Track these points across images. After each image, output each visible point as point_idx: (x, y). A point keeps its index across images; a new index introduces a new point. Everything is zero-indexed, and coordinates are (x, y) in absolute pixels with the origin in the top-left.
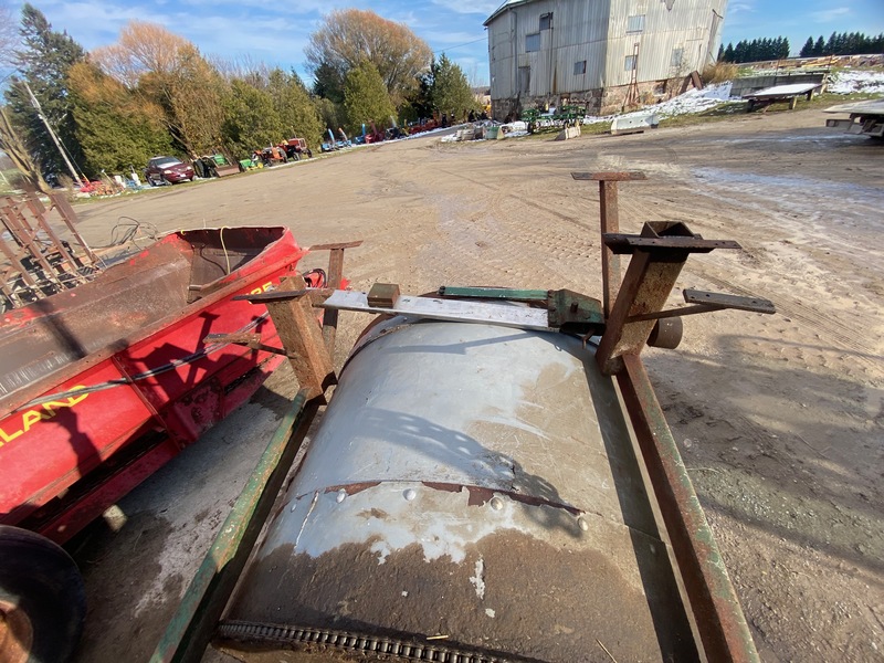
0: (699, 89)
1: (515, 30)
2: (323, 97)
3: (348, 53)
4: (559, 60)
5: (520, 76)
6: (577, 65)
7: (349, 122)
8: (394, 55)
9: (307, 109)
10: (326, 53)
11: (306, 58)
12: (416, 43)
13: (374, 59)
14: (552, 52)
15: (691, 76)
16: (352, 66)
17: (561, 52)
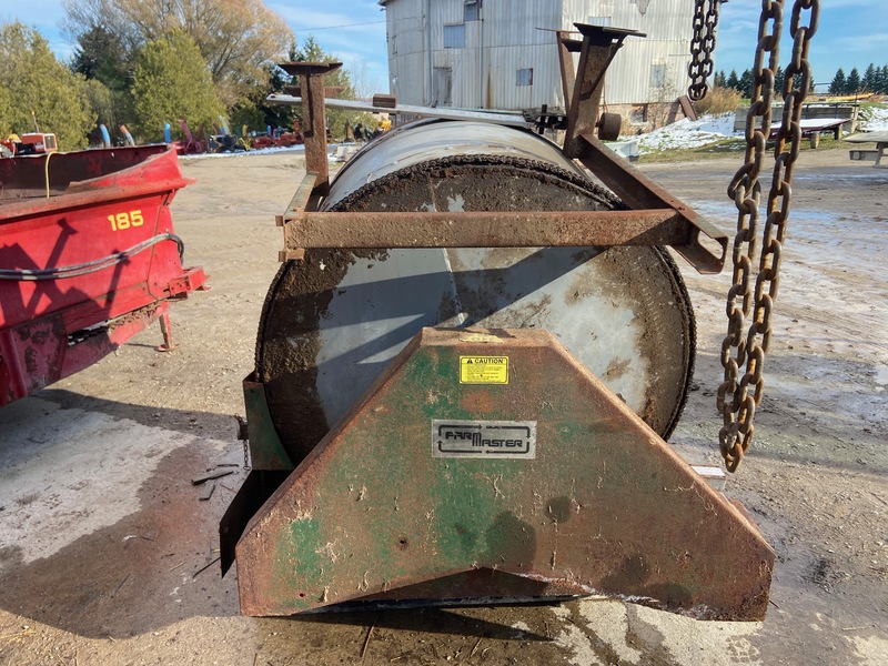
0: (692, 120)
1: (428, 16)
2: (89, 76)
3: (144, 16)
4: (494, 63)
5: (436, 81)
6: (520, 73)
7: (137, 120)
8: (227, 29)
9: (64, 90)
10: (103, 12)
11: (66, 16)
12: (265, 18)
13: (190, 31)
14: (482, 52)
15: (679, 102)
16: (150, 36)
17: (496, 53)
